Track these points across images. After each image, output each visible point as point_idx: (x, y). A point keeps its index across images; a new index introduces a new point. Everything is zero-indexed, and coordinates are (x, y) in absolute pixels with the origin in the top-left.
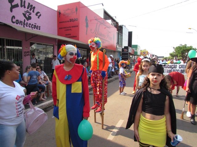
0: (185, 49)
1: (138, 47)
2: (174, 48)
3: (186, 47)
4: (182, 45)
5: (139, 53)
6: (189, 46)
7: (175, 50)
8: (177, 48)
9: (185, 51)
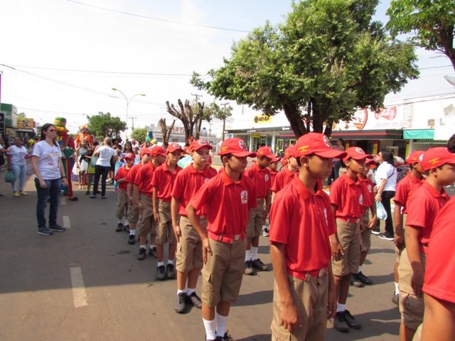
0: (107, 121)
1: (13, 110)
2: (88, 117)
3: (109, 118)
4: (102, 113)
5: (15, 124)
6: (115, 117)
7: (92, 123)
8: (93, 118)
9: (107, 125)
